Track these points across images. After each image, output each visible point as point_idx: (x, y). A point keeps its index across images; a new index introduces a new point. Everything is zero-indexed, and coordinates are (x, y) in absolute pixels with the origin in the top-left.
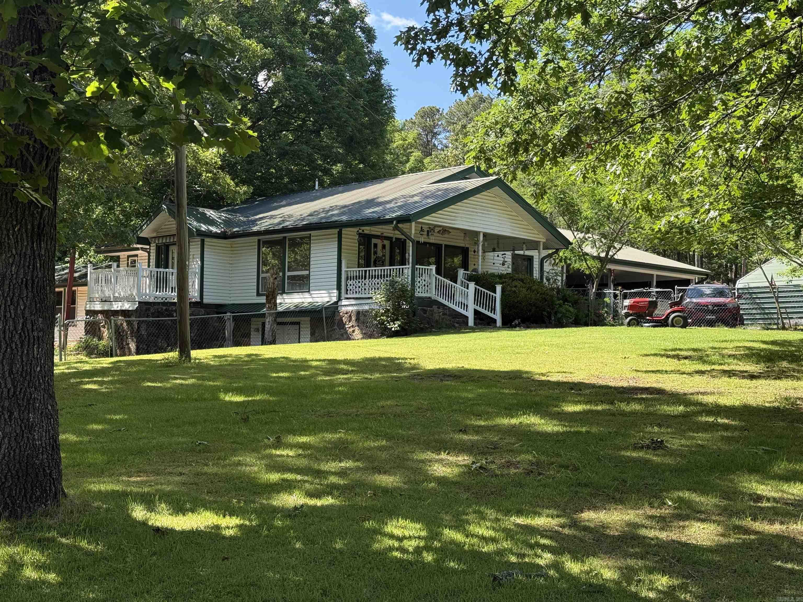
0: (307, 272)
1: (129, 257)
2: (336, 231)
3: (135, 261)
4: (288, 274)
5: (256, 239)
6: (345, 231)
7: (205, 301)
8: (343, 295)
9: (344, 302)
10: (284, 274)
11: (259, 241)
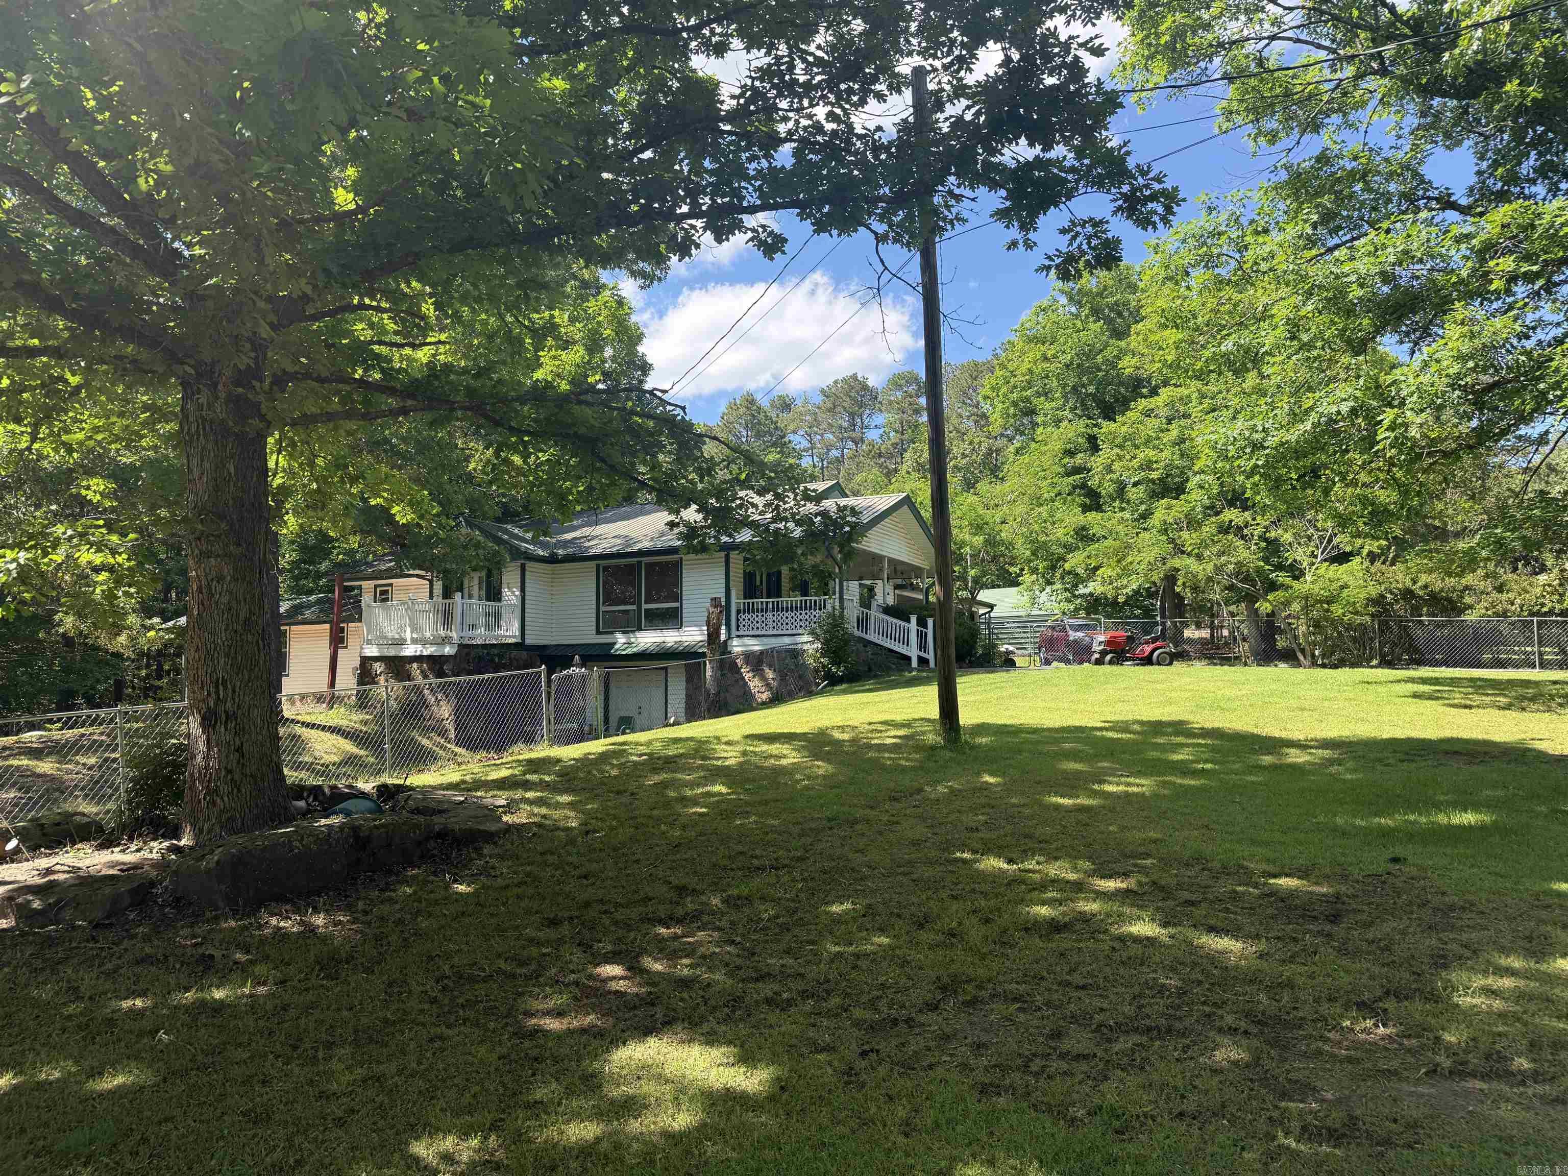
0: (677, 605)
1: (376, 586)
2: (723, 554)
3: (386, 592)
4: (645, 606)
5: (593, 564)
6: (734, 555)
7: (528, 641)
8: (734, 632)
9: (735, 642)
10: (639, 607)
11: (598, 566)
